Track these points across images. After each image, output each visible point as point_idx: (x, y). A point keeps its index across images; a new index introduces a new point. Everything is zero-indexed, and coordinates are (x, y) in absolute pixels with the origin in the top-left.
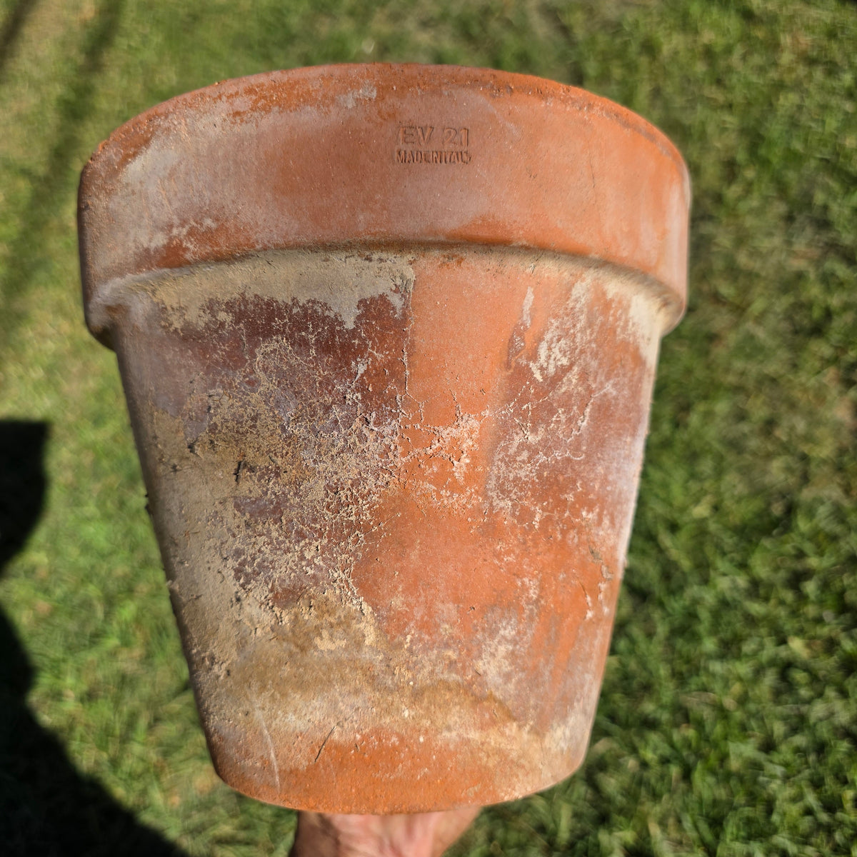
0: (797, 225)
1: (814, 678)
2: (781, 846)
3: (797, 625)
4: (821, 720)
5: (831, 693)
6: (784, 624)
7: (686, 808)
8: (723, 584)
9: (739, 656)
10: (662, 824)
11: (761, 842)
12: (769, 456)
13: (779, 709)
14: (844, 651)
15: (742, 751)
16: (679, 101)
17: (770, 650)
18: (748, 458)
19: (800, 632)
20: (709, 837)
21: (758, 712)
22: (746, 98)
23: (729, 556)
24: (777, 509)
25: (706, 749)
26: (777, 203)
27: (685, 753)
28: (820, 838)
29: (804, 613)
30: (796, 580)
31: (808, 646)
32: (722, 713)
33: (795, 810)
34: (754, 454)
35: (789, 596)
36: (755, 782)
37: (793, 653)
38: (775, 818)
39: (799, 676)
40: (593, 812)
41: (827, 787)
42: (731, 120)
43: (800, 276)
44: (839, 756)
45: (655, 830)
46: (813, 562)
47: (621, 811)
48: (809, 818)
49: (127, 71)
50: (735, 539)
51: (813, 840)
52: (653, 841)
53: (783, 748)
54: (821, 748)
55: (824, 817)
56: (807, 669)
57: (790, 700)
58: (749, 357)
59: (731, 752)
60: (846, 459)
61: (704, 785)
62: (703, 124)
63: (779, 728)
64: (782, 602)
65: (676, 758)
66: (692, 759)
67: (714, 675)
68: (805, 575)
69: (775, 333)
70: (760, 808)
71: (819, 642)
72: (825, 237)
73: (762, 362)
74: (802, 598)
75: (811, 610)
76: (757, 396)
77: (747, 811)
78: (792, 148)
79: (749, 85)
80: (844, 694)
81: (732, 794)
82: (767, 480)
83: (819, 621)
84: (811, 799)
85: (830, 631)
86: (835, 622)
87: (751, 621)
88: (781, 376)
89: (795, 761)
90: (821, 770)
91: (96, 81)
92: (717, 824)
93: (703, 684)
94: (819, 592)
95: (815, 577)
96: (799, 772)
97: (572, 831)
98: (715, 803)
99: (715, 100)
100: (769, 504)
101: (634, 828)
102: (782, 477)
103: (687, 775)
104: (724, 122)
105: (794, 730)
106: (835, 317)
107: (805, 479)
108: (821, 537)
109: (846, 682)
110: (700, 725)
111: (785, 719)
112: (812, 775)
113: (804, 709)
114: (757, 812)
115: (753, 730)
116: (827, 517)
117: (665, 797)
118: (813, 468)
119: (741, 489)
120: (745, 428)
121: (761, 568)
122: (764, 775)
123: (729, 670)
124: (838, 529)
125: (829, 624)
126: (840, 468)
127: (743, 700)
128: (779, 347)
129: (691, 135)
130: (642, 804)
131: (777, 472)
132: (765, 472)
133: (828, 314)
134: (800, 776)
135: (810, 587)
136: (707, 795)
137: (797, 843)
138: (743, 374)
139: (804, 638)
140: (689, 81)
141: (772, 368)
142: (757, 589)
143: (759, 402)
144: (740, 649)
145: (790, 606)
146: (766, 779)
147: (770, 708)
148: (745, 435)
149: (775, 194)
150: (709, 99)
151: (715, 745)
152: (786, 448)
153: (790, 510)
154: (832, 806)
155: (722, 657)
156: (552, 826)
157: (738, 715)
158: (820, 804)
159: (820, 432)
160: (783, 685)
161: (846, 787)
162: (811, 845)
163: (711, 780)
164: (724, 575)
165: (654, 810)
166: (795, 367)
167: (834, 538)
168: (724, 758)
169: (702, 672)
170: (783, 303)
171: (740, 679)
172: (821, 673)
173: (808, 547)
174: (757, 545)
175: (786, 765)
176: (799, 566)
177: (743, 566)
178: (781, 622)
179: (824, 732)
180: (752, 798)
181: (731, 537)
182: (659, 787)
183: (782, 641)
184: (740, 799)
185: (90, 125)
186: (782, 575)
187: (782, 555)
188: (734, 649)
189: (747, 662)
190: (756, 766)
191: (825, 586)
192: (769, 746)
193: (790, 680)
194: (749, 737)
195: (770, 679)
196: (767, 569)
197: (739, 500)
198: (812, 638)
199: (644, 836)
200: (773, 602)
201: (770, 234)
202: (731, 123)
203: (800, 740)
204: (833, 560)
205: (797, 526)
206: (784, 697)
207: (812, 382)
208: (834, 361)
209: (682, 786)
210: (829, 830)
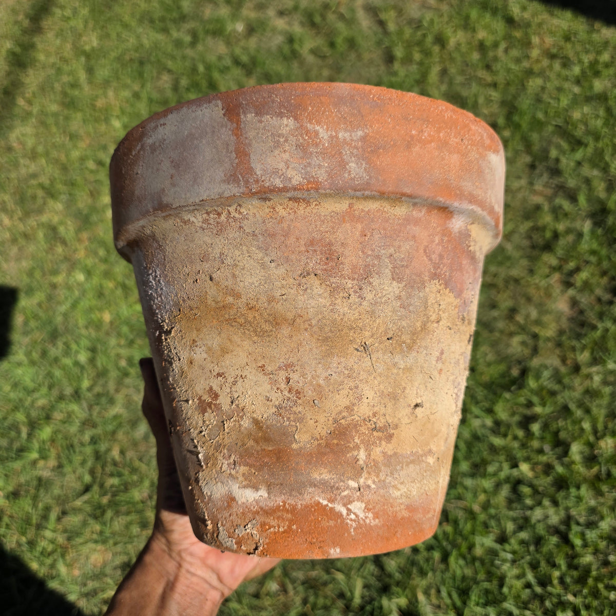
0: (537, 171)
1: (536, 492)
2: (509, 609)
3: (525, 454)
4: (539, 521)
5: (546, 502)
6: (517, 453)
7: (443, 582)
8: (476, 423)
9: (484, 475)
10: (427, 593)
11: (495, 607)
12: (511, 334)
13: (511, 513)
14: (557, 473)
15: (485, 542)
16: (459, 79)
17: (506, 471)
18: (497, 334)
19: (527, 459)
20: (459, 603)
21: (496, 515)
22: (506, 79)
23: (481, 404)
24: (515, 372)
25: (459, 540)
26: (524, 155)
27: (445, 543)
28: (535, 605)
29: (531, 446)
30: (526, 422)
31: (533, 469)
32: (472, 515)
33: (518, 584)
34: (502, 332)
35: (520, 433)
36: (492, 564)
37: (522, 474)
38: (505, 590)
39: (526, 490)
40: (378, 584)
41: (542, 569)
42: (495, 95)
43: (538, 208)
44: (551, 547)
45: (421, 597)
46: (538, 410)
47: (398, 584)
48: (528, 591)
49: (60, 34)
50: (485, 392)
51: (530, 606)
52: (420, 606)
53: (513, 541)
54: (538, 541)
55: (538, 590)
56: (531, 485)
57: (519, 507)
58: (500, 264)
59: (477, 543)
60: (564, 338)
61: (457, 565)
62: (476, 96)
63: (510, 527)
64: (515, 438)
65: (438, 547)
66: (449, 547)
67: (466, 488)
68: (533, 418)
69: (518, 247)
70: (495, 582)
71: (540, 467)
72: (556, 181)
73: (509, 267)
74: (529, 434)
75: (535, 444)
76: (504, 291)
77: (486, 585)
78: (536, 117)
79: (509, 70)
80: (555, 503)
81: (476, 572)
82: (510, 351)
83: (541, 451)
84: (530, 577)
85: (548, 458)
86: (551, 453)
87: (493, 449)
88: (523, 278)
89: (520, 549)
90: (538, 556)
91: (37, 40)
92: (464, 593)
93: (459, 494)
94: (541, 432)
95: (540, 421)
96: (523, 558)
97: (363, 597)
98: (464, 578)
99: (485, 80)
100: (509, 368)
101: (407, 597)
102: (519, 349)
103: (445, 558)
104: (490, 96)
105: (521, 528)
106: (561, 238)
107: (535, 351)
108: (544, 393)
109: (557, 495)
110: (456, 523)
111: (514, 520)
112: (532, 559)
113: (528, 513)
114: (493, 586)
115: (493, 528)
116: (549, 379)
117: (430, 574)
118: (541, 344)
119: (490, 357)
120: (495, 313)
121: (502, 413)
122: (498, 560)
123: (478, 485)
124: (556, 387)
125: (547, 454)
126: (559, 345)
127: (486, 506)
128: (521, 257)
129: (467, 103)
130: (413, 579)
131: (516, 346)
132: (508, 345)
133: (556, 235)
134: (523, 561)
135: (536, 428)
136: (459, 572)
137: (519, 607)
138: (495, 275)
139: (530, 464)
140: (467, 65)
141: (515, 272)
142: (498, 427)
143: (505, 295)
144: (485, 470)
145: (521, 441)
146: (499, 562)
147: (505, 511)
148: (495, 319)
149: (523, 149)
150: (480, 79)
151: (465, 538)
152: (523, 329)
153: (524, 372)
154: (544, 582)
155: (473, 475)
156: (349, 594)
157: (482, 517)
158: (536, 581)
159: (546, 318)
160: (513, 497)
161: (554, 569)
162: (529, 609)
163: (461, 562)
164: (477, 417)
165: (421, 583)
166: (531, 272)
167: (553, 394)
168: (471, 547)
169: (458, 486)
170: (526, 226)
171: (485, 491)
172: (540, 489)
173: (535, 399)
174: (500, 396)
175: (514, 552)
176: (528, 412)
177: (490, 411)
178: (514, 452)
179: (541, 529)
180: (490, 575)
181: (482, 391)
182: (425, 566)
183: (515, 465)
184: (481, 576)
185: (31, 72)
186: (517, 418)
187: (517, 404)
188: (482, 470)
189: (490, 479)
190: (493, 553)
191: (545, 427)
192: (502, 539)
193: (519, 492)
194: (490, 532)
195: (505, 491)
196: (506, 414)
197: (489, 365)
198: (536, 464)
199: (413, 601)
200: (510, 437)
201: (519, 177)
202: (495, 97)
203: (524, 535)
204: (551, 409)
205: (529, 385)
206: (514, 505)
207: (543, 283)
208: (559, 269)
209: (442, 566)
210: (541, 599)
